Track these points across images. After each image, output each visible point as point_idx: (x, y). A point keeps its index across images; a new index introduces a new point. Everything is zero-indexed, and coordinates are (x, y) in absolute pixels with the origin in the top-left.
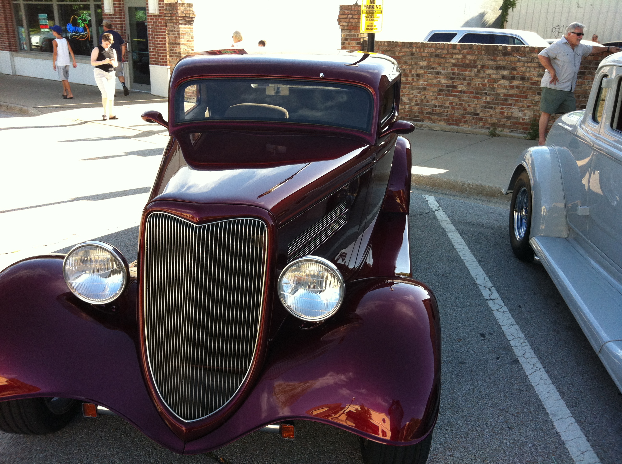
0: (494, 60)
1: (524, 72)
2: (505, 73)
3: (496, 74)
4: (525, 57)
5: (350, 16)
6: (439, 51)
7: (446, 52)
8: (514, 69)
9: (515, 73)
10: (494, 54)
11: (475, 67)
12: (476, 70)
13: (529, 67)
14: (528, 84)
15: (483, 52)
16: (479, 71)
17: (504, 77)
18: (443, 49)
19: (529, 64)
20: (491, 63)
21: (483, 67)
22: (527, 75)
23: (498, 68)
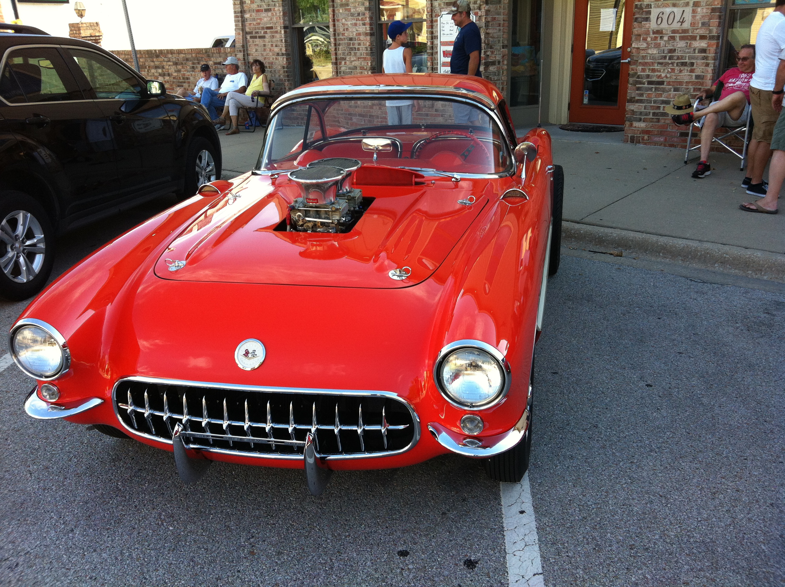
0: (153, 61)
1: (168, 69)
2: (160, 71)
3: (156, 72)
4: (166, 57)
5: (75, 32)
6: (127, 57)
7: (129, 57)
8: (163, 67)
9: (164, 70)
10: (152, 57)
11: (146, 68)
12: (146, 70)
13: (170, 65)
14: (172, 79)
15: (147, 56)
16: (148, 71)
17: (160, 75)
18: (128, 55)
19: (169, 63)
20: (152, 64)
21: (149, 67)
22: (170, 71)
23: (156, 67)
